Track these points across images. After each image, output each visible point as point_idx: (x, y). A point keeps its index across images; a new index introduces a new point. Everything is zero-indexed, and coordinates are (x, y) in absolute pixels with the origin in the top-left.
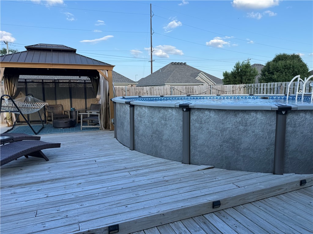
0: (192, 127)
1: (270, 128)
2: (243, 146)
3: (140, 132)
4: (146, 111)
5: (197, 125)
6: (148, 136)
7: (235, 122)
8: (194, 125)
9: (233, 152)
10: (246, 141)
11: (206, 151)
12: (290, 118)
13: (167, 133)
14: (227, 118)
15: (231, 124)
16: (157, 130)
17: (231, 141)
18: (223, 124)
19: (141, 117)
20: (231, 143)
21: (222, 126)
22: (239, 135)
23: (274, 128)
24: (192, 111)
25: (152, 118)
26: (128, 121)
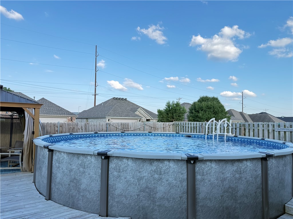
0: (110, 176)
1: (181, 176)
2: (159, 195)
3: (58, 180)
4: (65, 156)
5: (116, 173)
6: (65, 185)
7: (150, 171)
8: (113, 173)
9: (149, 202)
10: (161, 189)
11: (124, 202)
12: (199, 167)
13: (85, 182)
14: (143, 166)
15: (147, 173)
16: (75, 178)
17: (147, 190)
18: (140, 172)
19: (59, 163)
20: (147, 192)
21: (139, 174)
22: (154, 183)
23: (186, 177)
24: (111, 159)
25: (71, 165)
26: (46, 166)
